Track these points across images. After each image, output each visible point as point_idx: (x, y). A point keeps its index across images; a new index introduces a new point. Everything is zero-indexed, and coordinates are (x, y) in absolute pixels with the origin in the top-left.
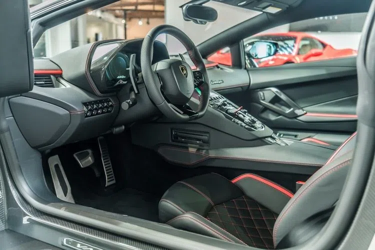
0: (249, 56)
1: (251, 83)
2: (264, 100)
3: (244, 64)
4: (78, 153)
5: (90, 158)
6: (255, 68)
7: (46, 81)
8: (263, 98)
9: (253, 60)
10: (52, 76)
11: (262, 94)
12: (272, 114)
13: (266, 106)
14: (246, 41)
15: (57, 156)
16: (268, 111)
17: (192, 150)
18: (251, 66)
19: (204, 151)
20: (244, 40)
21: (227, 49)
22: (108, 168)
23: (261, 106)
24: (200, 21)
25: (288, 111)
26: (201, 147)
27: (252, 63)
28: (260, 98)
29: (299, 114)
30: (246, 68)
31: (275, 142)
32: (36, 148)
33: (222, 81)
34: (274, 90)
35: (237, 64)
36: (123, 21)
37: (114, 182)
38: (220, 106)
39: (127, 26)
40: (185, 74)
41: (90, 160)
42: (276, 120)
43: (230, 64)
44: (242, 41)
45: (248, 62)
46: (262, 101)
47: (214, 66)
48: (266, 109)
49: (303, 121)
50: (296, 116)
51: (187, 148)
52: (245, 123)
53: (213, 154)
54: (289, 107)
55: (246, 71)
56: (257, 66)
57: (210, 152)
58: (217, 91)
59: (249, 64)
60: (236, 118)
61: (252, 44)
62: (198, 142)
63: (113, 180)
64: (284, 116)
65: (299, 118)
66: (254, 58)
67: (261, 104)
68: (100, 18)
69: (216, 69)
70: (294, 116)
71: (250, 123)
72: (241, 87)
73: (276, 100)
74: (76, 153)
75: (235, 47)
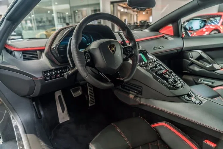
0: (185, 29)
1: (184, 47)
2: (192, 58)
3: (181, 35)
4: (73, 89)
5: (80, 91)
6: (189, 37)
7: (32, 55)
8: (191, 57)
9: (188, 31)
10: (38, 51)
11: (191, 54)
12: (197, 67)
13: (193, 62)
14: (183, 20)
15: (60, 91)
16: (194, 65)
17: (131, 96)
18: (186, 35)
19: (138, 98)
20: (181, 19)
21: (171, 25)
22: (91, 96)
23: (190, 62)
24: (140, 8)
25: (208, 66)
26: (137, 95)
27: (187, 34)
28: (189, 57)
29: (217, 68)
30: (182, 37)
31: (190, 99)
32: (24, 96)
33: (163, 46)
34: (200, 51)
35: (177, 34)
36: (136, 13)
37: (94, 104)
38: (152, 68)
39: (138, 15)
40: (113, 51)
41: (79, 93)
42: (199, 71)
43: (173, 34)
44: (180, 20)
45: (184, 33)
46: (190, 59)
47: (161, 37)
48: (192, 63)
49: (219, 74)
50: (214, 70)
51: (129, 93)
52: (168, 83)
53: (143, 101)
54: (210, 63)
55: (182, 39)
56: (190, 35)
57: (142, 99)
58: (154, 54)
59: (185, 34)
60: (162, 78)
61: (188, 21)
62: (136, 91)
63: (94, 103)
64: (205, 69)
65: (216, 71)
66: (188, 30)
67: (189, 60)
68: (127, 12)
69: (162, 38)
70: (213, 70)
71: (172, 83)
72: (177, 50)
73: (200, 58)
74: (72, 89)
75: (175, 24)
